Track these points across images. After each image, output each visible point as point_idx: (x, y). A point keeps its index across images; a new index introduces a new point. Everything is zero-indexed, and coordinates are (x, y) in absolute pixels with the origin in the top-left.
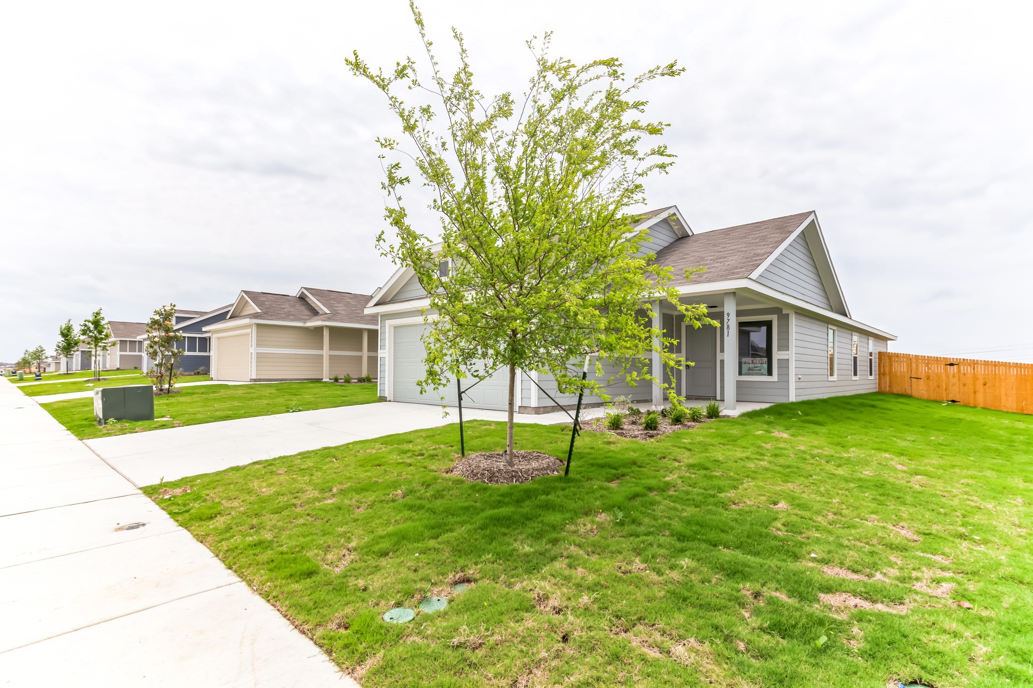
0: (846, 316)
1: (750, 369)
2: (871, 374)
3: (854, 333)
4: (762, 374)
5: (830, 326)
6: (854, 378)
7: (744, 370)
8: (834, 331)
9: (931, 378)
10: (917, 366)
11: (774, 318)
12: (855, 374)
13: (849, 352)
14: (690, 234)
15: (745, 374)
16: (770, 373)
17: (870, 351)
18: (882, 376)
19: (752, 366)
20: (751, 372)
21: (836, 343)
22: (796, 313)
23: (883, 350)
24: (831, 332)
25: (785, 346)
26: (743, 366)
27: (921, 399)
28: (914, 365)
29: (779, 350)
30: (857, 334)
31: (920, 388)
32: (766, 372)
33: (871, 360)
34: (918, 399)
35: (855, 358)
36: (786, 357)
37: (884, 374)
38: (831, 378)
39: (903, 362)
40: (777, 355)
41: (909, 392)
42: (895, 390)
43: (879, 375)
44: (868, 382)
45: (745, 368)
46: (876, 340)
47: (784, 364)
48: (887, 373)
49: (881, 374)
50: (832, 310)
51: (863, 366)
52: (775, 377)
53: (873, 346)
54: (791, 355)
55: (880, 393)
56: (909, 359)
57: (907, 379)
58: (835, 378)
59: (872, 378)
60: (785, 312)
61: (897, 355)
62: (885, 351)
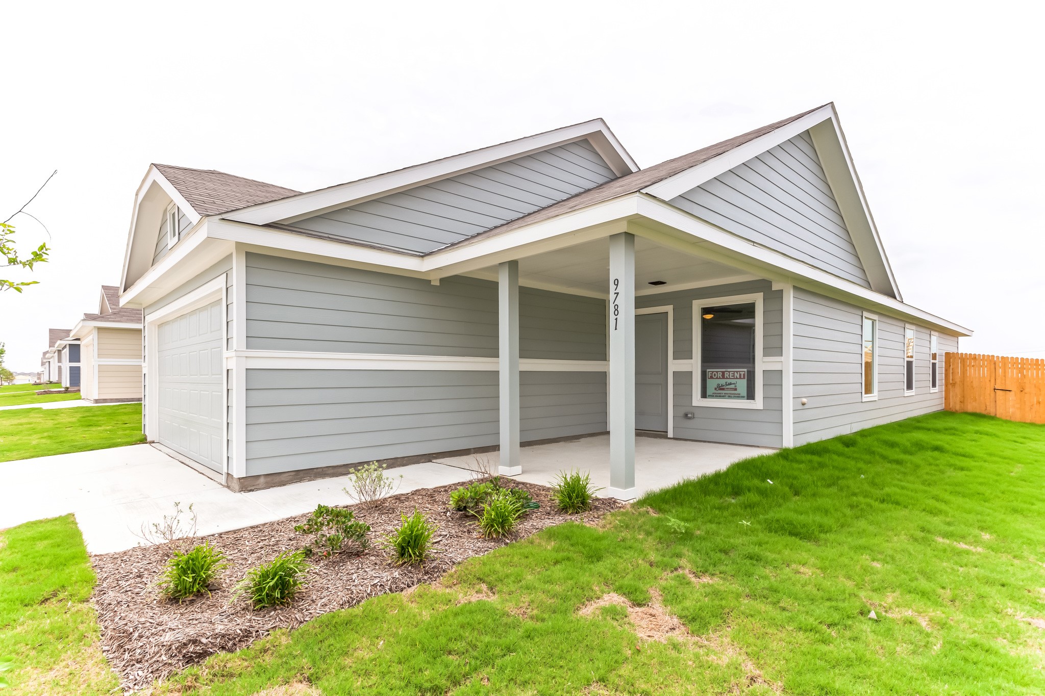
0: (895, 298)
1: (720, 388)
2: (934, 385)
3: (907, 326)
4: (739, 397)
5: (865, 314)
6: (908, 393)
7: (710, 390)
8: (873, 321)
9: (1027, 390)
10: (1005, 372)
11: (758, 299)
12: (910, 386)
13: (900, 354)
14: (634, 169)
15: (712, 396)
16: (751, 395)
17: (933, 351)
18: (950, 387)
19: (722, 382)
20: (722, 392)
21: (877, 342)
22: (795, 288)
23: (952, 350)
24: (867, 324)
25: (775, 348)
26: (709, 381)
27: (1010, 422)
28: (1000, 371)
29: (765, 355)
30: (914, 327)
31: (1008, 405)
32: (744, 393)
33: (934, 365)
34: (1006, 422)
35: (909, 364)
36: (777, 367)
37: (954, 384)
38: (866, 398)
39: (983, 366)
40: (762, 364)
41: (991, 410)
42: (970, 408)
43: (946, 385)
44: (929, 397)
45: (712, 384)
46: (942, 336)
47: (775, 378)
48: (958, 380)
49: (949, 385)
50: (869, 286)
51: (921, 375)
52: (758, 403)
53: (937, 345)
54: (787, 363)
55: (947, 413)
56: (991, 362)
57: (989, 390)
58: (874, 396)
59: (936, 390)
60: (775, 287)
61: (974, 357)
62: (955, 351)
